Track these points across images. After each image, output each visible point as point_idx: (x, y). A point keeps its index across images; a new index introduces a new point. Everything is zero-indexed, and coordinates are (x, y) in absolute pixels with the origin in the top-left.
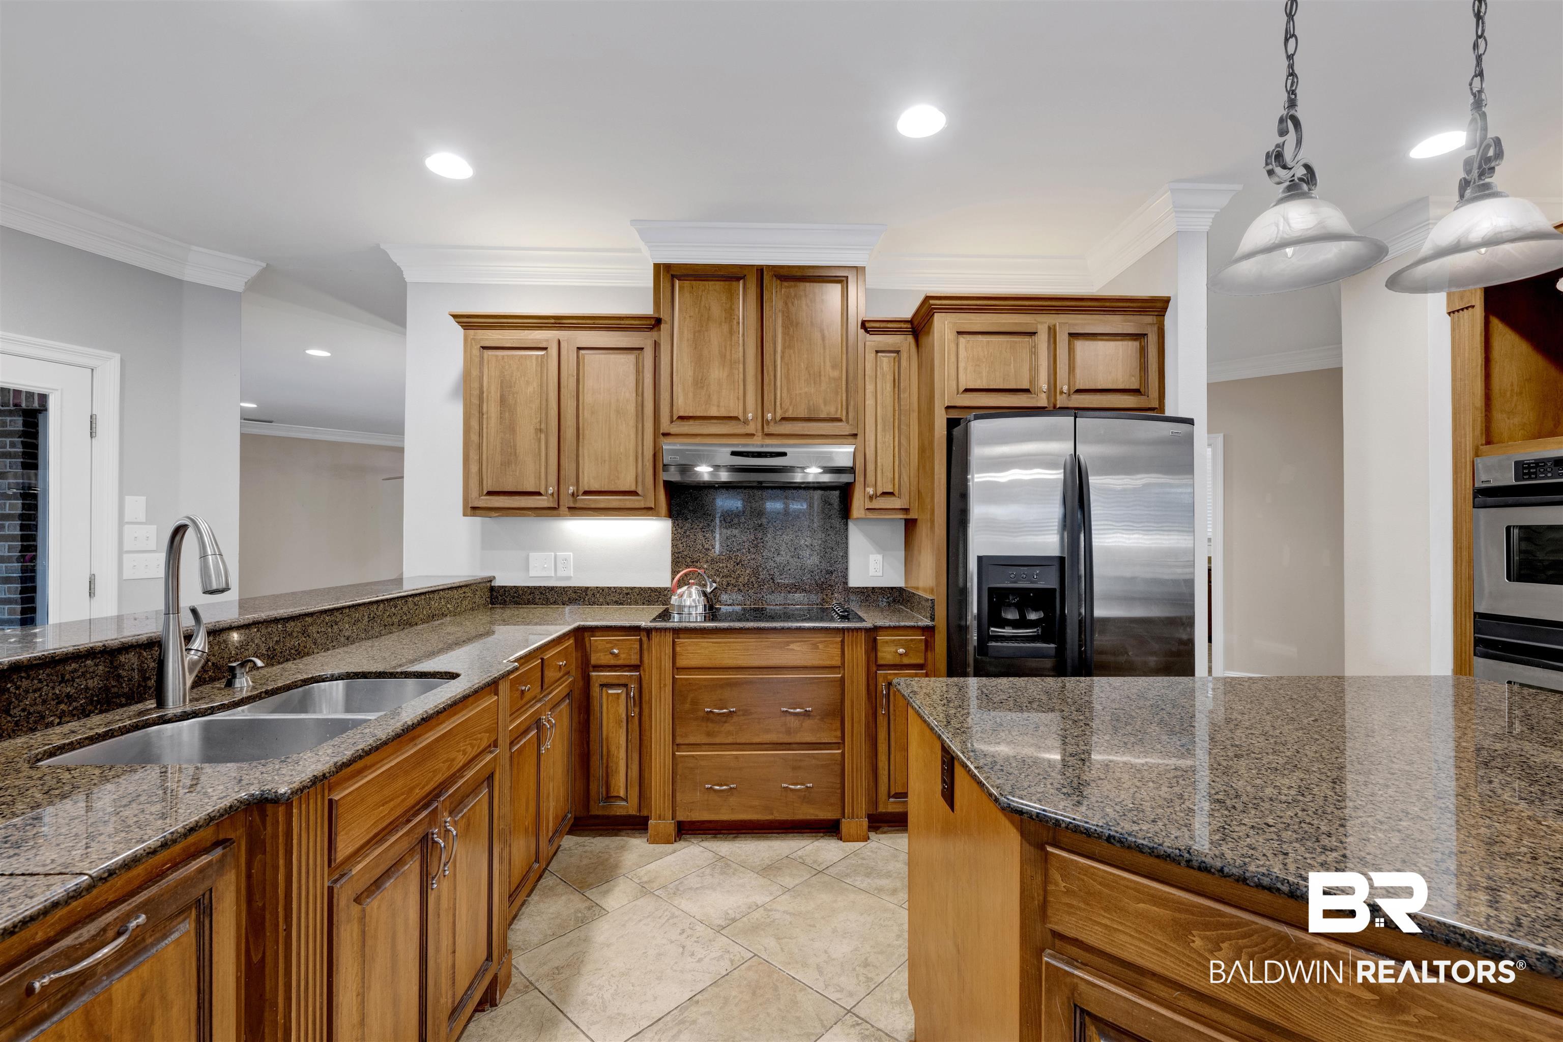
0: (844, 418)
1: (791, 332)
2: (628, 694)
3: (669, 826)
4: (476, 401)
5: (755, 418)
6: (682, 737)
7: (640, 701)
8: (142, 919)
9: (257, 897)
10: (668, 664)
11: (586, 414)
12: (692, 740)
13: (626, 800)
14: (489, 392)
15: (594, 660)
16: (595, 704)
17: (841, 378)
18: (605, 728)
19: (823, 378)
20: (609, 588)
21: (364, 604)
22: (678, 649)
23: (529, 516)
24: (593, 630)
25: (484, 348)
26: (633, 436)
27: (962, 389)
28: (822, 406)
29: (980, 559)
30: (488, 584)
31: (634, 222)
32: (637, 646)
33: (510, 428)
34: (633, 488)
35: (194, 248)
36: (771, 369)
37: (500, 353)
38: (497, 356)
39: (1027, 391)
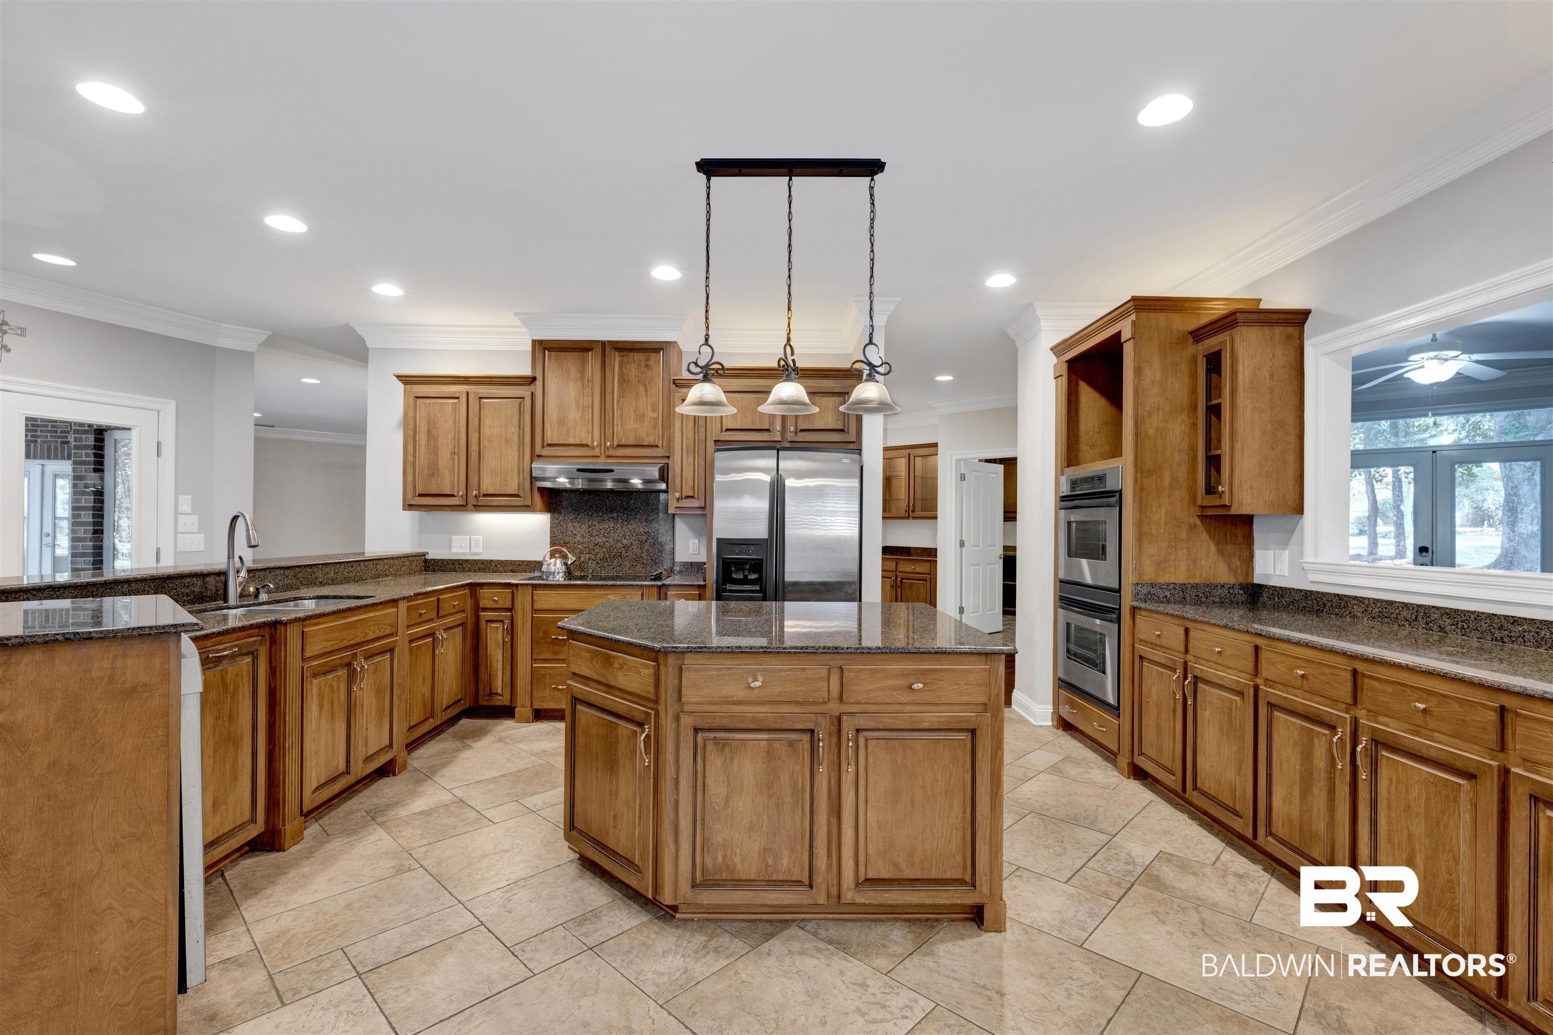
0: (660, 445)
1: (624, 387)
2: (503, 627)
3: (528, 712)
4: (411, 433)
5: (600, 445)
6: (537, 654)
7: (512, 631)
8: (236, 649)
9: (273, 661)
10: (528, 607)
11: (484, 442)
12: (543, 656)
13: (502, 696)
14: (420, 427)
15: (482, 605)
16: (483, 633)
17: (658, 418)
18: (489, 649)
19: (646, 418)
20: (507, 561)
21: (331, 563)
22: (535, 598)
23: (447, 510)
24: (482, 585)
25: (417, 397)
26: (516, 457)
27: (724, 429)
28: (645, 437)
29: (718, 540)
30: (423, 558)
31: (516, 314)
32: (510, 596)
33: (434, 451)
34: (516, 492)
35: (224, 325)
36: (610, 412)
37: (427, 401)
38: (425, 403)
39: (768, 430)
